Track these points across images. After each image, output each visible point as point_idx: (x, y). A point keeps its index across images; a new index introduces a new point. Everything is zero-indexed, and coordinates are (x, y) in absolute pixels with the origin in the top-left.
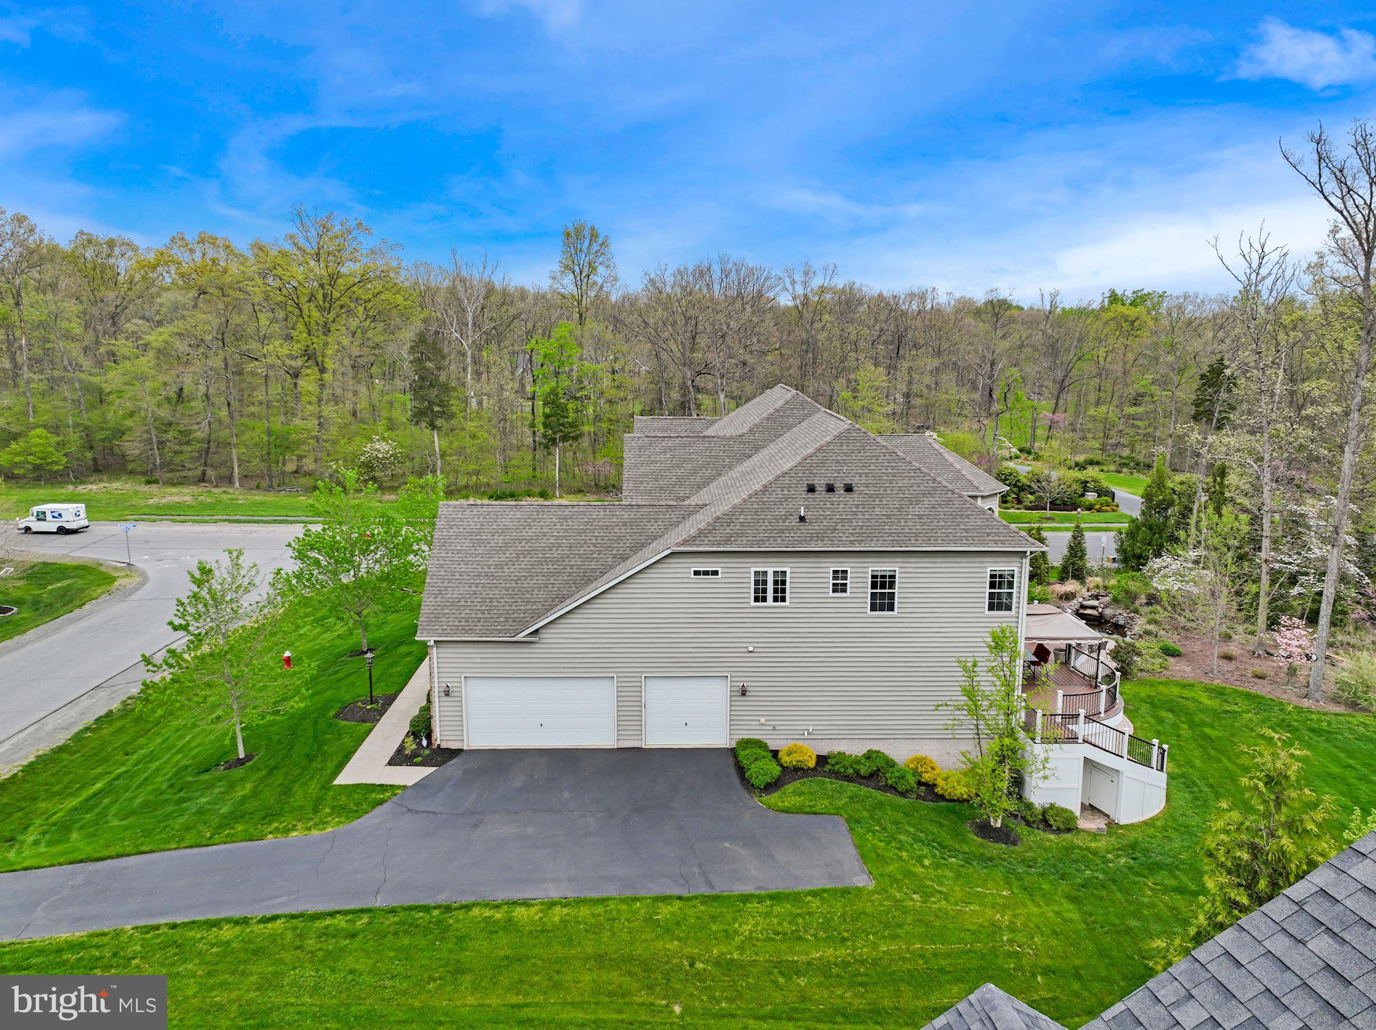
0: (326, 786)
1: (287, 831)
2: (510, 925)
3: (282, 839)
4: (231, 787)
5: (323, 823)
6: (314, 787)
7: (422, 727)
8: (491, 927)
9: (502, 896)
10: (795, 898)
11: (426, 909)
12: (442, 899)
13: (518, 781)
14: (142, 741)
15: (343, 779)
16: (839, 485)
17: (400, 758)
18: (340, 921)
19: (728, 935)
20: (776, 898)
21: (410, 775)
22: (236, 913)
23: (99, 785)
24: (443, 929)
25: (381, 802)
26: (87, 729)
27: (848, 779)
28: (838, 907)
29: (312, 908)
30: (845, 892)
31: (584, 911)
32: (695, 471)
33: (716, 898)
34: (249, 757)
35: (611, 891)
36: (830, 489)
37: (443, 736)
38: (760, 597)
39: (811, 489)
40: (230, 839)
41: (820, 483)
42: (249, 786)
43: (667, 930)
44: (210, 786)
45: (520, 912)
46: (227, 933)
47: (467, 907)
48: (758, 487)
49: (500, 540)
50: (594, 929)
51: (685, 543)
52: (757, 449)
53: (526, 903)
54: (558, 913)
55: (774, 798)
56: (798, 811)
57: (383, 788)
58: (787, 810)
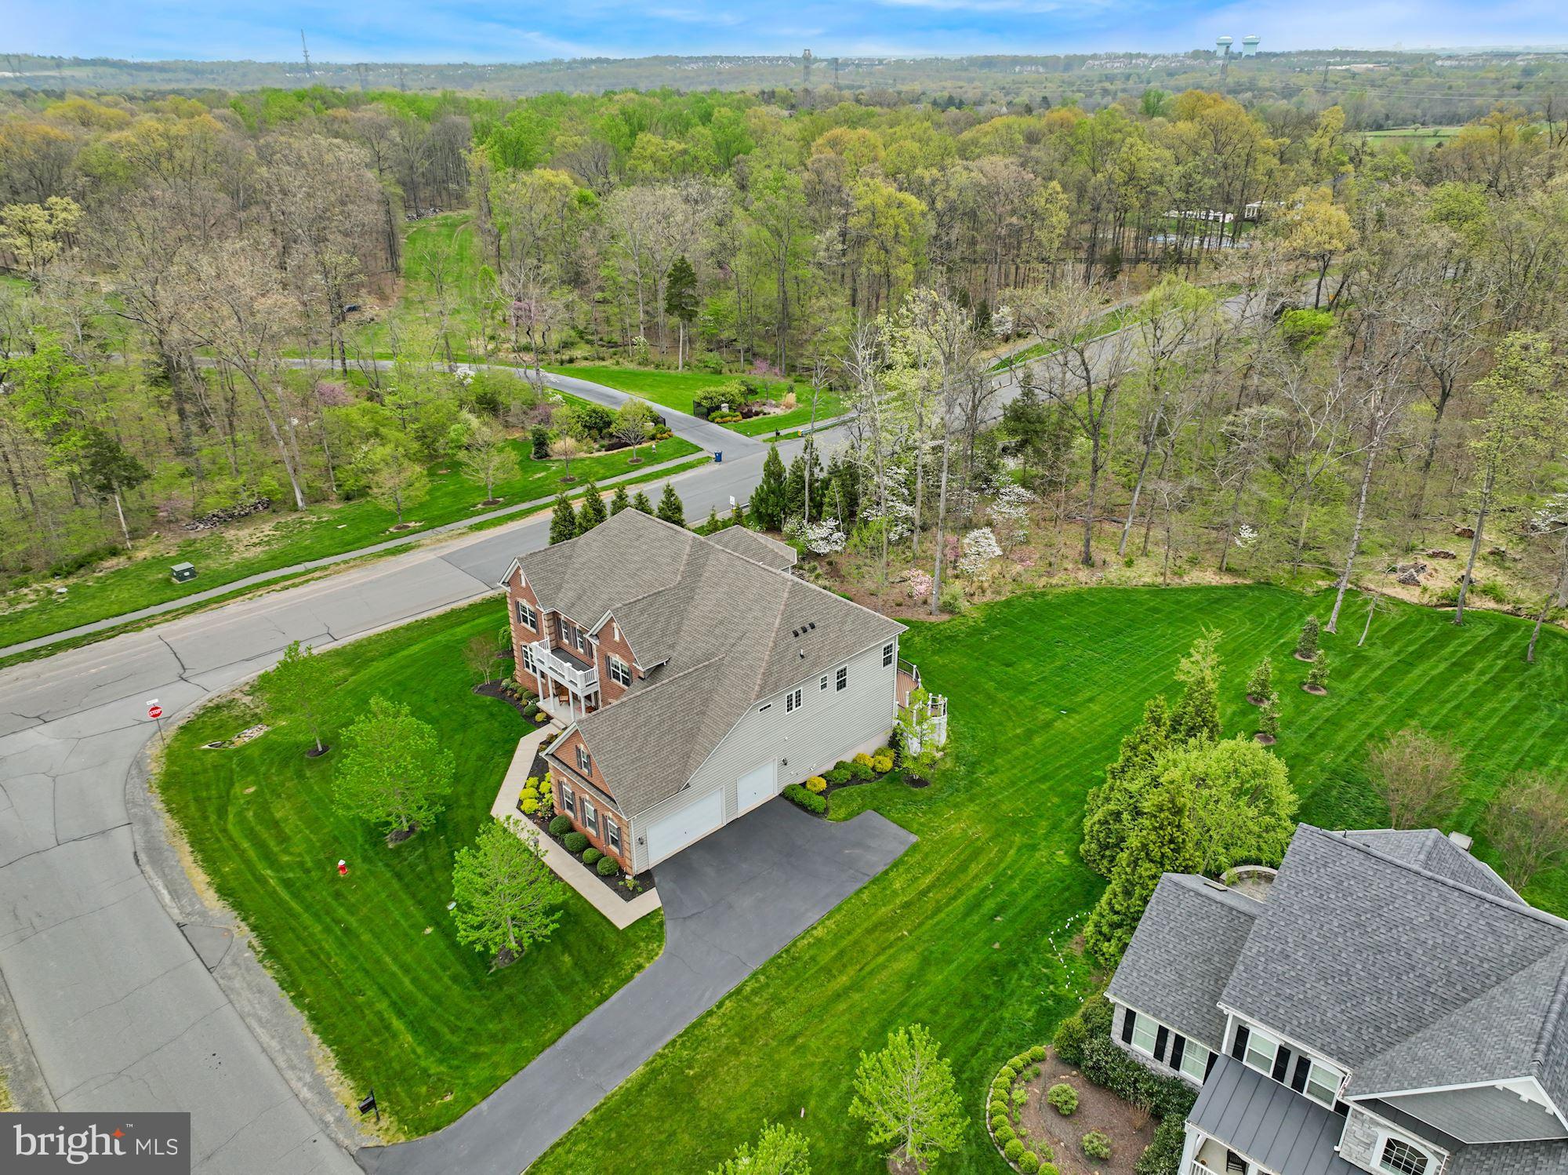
0: (618, 932)
1: (639, 967)
2: (818, 942)
3: (645, 972)
5: (652, 952)
6: (612, 936)
7: (613, 869)
8: (814, 946)
9: (801, 930)
10: (900, 862)
11: (778, 956)
12: (777, 948)
13: (709, 871)
15: (621, 924)
16: (808, 626)
19: (895, 893)
20: (895, 866)
25: (662, 923)
27: (846, 783)
30: (913, 848)
31: (838, 916)
33: (875, 880)
36: (805, 630)
38: (790, 708)
39: (796, 634)
41: (797, 628)
45: (816, 933)
47: (794, 945)
48: (771, 644)
50: (851, 921)
51: (758, 697)
53: (813, 928)
55: (835, 814)
56: (850, 817)
57: (649, 916)
58: (845, 819)
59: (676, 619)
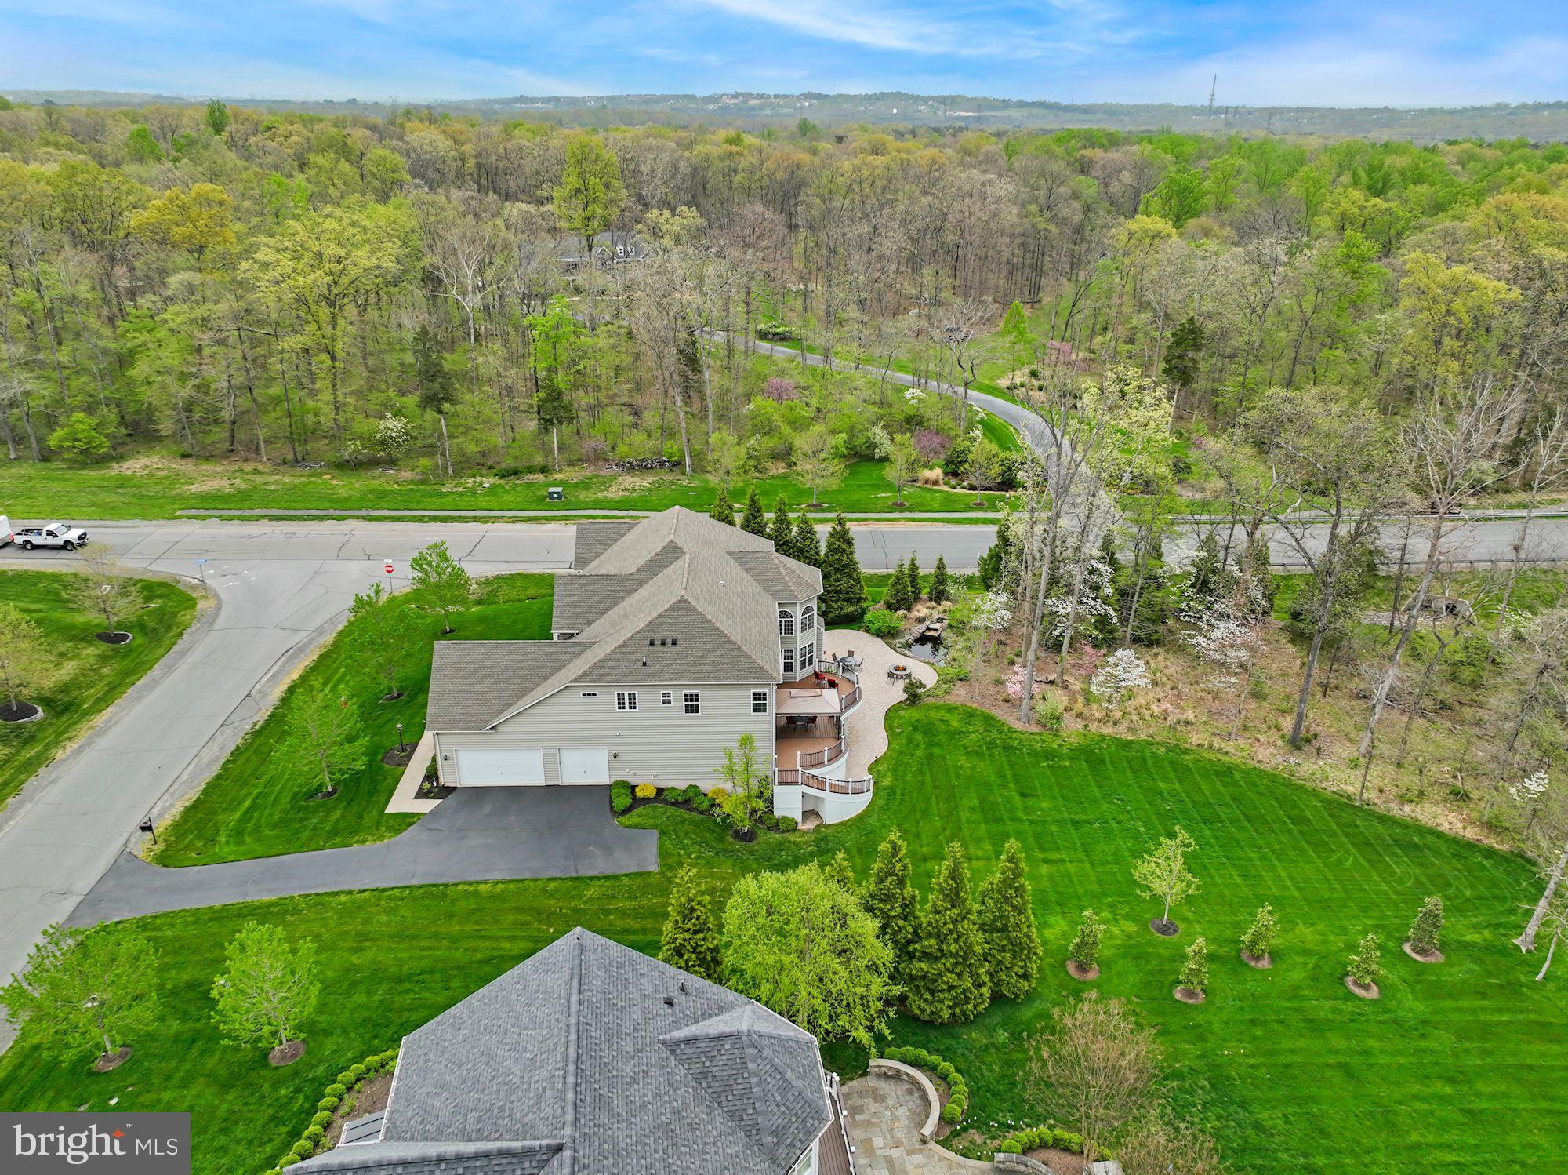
0: (381, 813)
1: (363, 842)
2: (476, 893)
3: (361, 847)
4: (328, 813)
5: (381, 838)
6: (375, 813)
7: (432, 775)
8: (468, 895)
9: (473, 879)
10: (616, 877)
11: (437, 886)
12: (444, 880)
13: (487, 809)
14: (263, 768)
15: (390, 809)
16: (669, 640)
17: (421, 794)
18: (395, 892)
19: (580, 897)
20: (607, 878)
21: (428, 806)
22: (346, 888)
23: (248, 803)
24: (445, 895)
25: (412, 824)
26: (228, 761)
27: (673, 804)
28: (638, 882)
29: (382, 885)
30: (642, 874)
31: (513, 886)
32: (600, 602)
33: (577, 878)
34: (334, 791)
35: (527, 875)
36: (663, 643)
37: (445, 779)
38: (621, 705)
39: (652, 643)
40: (335, 846)
41: (658, 638)
42: (339, 813)
43: (551, 895)
44: (316, 810)
45: (482, 887)
46: (344, 898)
47: (456, 885)
48: (621, 642)
49: (472, 667)
50: (517, 894)
51: (576, 680)
52: (641, 584)
53: (485, 882)
54: (500, 887)
55: (625, 819)
56: (636, 826)
57: (412, 815)
58: (629, 827)
59: (608, 602)
